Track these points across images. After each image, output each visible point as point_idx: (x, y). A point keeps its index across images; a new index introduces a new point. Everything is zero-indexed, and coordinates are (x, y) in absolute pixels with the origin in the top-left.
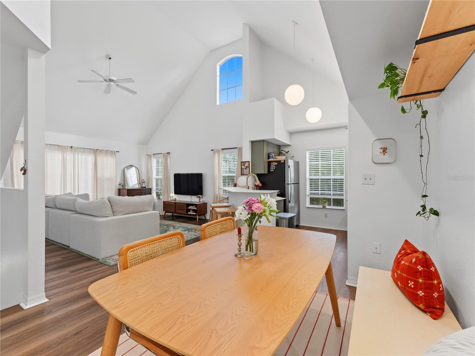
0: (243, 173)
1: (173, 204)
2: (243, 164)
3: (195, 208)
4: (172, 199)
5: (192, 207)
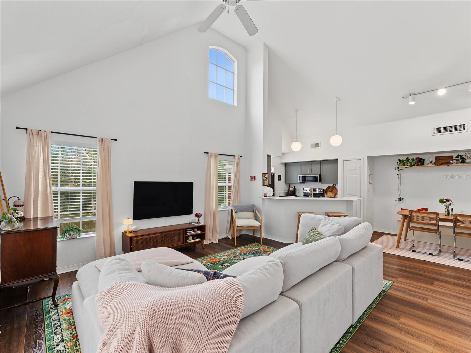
0: (264, 184)
1: (157, 237)
2: (264, 176)
3: (199, 232)
4: (128, 230)
5: (192, 232)
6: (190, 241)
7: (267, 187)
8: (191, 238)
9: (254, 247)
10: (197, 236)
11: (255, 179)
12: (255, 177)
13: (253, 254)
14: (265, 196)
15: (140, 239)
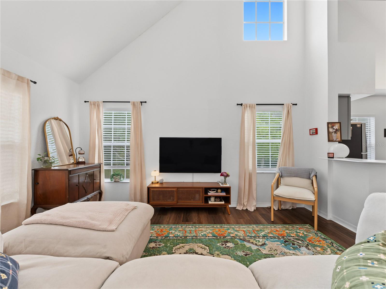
0: (331, 139)
1: (173, 191)
2: (330, 126)
3: (224, 194)
4: (155, 181)
5: (215, 193)
6: (212, 202)
7: (339, 143)
8: (213, 199)
9: (298, 231)
10: (220, 198)
11: (317, 133)
12: (316, 129)
13: (285, 242)
14: (331, 156)
15: (157, 191)
